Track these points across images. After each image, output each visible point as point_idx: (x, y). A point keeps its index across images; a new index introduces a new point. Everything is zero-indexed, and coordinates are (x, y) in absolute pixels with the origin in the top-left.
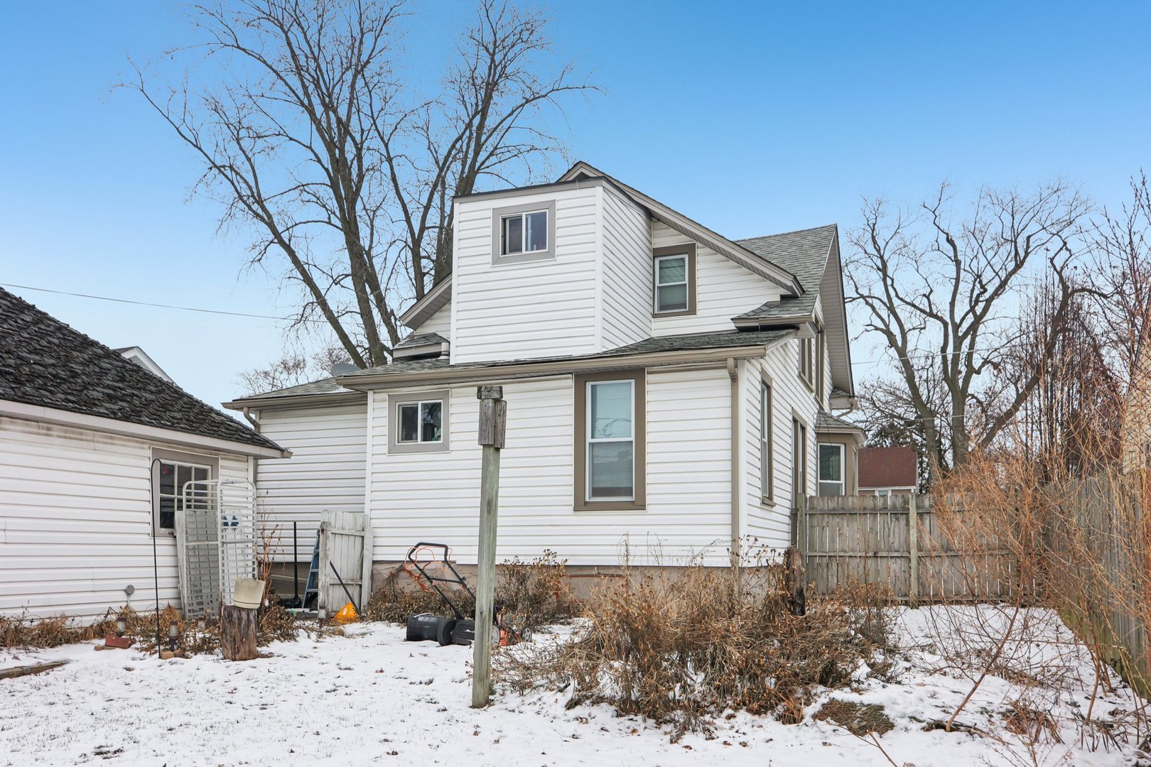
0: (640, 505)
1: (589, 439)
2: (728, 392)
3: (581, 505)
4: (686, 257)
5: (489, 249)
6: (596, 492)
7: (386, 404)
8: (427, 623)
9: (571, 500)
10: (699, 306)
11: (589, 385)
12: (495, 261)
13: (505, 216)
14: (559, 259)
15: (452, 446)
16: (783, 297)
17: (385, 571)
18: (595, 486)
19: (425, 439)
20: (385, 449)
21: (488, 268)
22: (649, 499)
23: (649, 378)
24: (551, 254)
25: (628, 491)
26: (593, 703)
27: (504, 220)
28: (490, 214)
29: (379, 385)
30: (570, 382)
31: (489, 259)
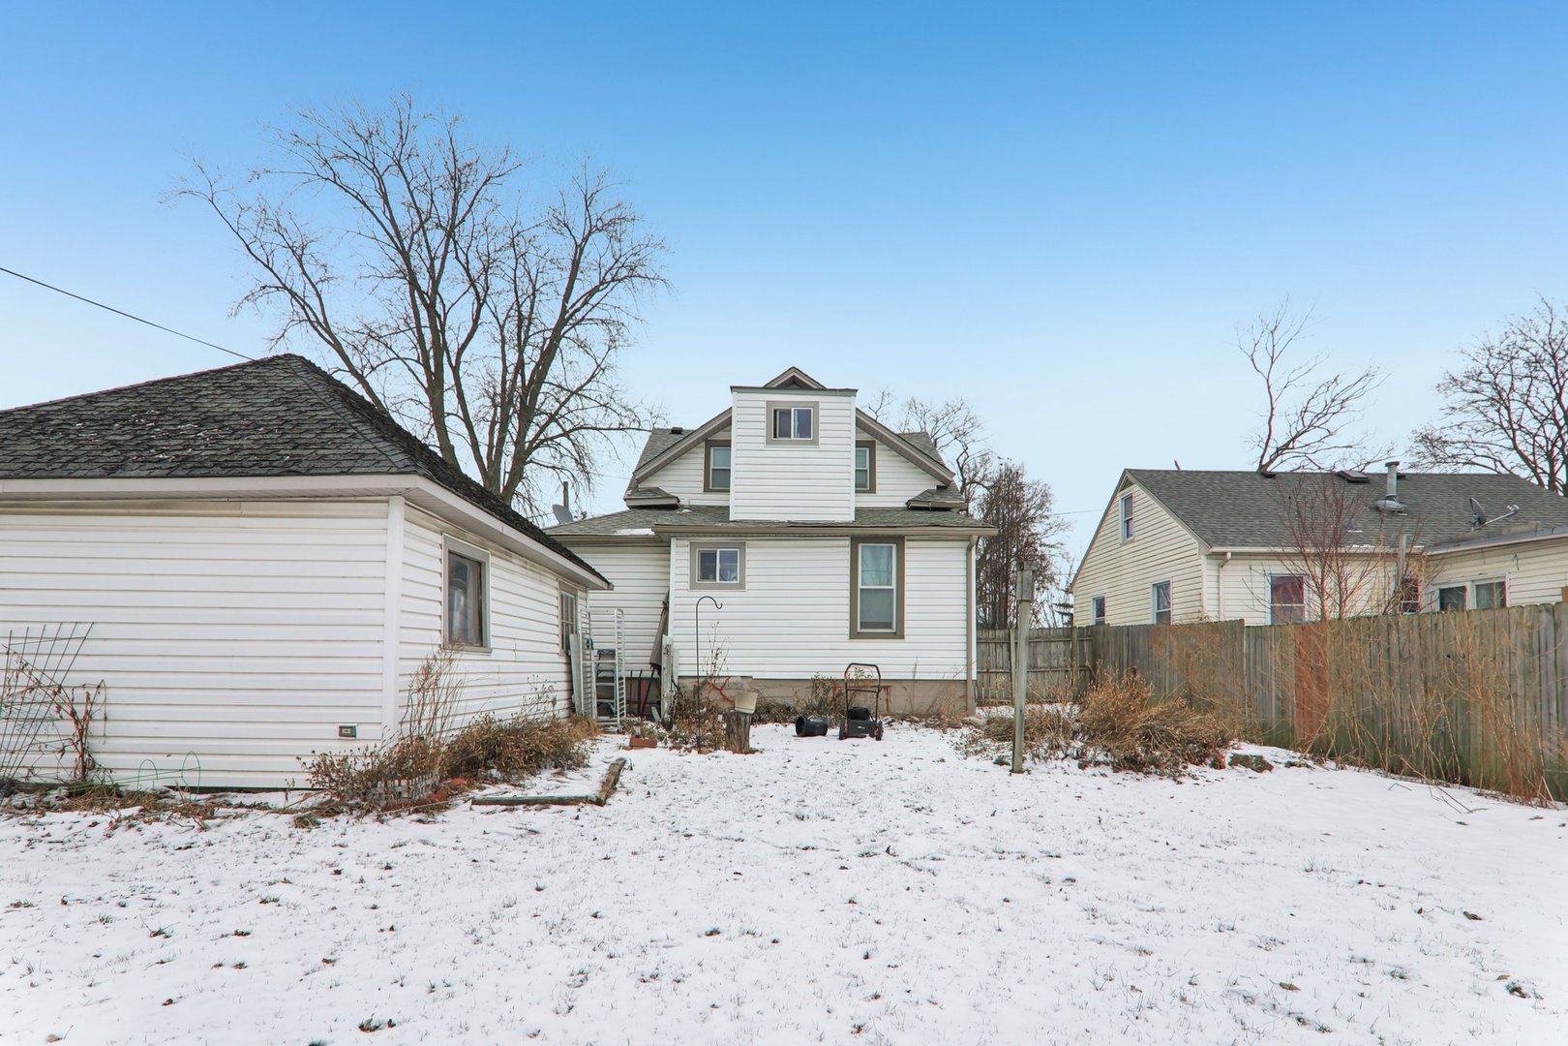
0: (899, 635)
1: (860, 586)
2: (964, 558)
3: (854, 635)
4: (868, 450)
5: (764, 433)
6: (863, 625)
7: (688, 549)
8: (817, 723)
9: (847, 631)
10: (878, 487)
11: (860, 546)
12: (768, 443)
13: (776, 408)
14: (822, 447)
15: (747, 586)
16: (938, 487)
17: (690, 685)
18: (864, 621)
19: (722, 578)
20: (688, 586)
21: (762, 447)
22: (907, 631)
23: (907, 544)
24: (815, 442)
25: (889, 625)
26: (1095, 765)
27: (775, 411)
28: (764, 404)
29: (682, 533)
30: (847, 543)
31: (763, 440)
